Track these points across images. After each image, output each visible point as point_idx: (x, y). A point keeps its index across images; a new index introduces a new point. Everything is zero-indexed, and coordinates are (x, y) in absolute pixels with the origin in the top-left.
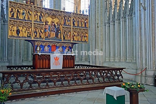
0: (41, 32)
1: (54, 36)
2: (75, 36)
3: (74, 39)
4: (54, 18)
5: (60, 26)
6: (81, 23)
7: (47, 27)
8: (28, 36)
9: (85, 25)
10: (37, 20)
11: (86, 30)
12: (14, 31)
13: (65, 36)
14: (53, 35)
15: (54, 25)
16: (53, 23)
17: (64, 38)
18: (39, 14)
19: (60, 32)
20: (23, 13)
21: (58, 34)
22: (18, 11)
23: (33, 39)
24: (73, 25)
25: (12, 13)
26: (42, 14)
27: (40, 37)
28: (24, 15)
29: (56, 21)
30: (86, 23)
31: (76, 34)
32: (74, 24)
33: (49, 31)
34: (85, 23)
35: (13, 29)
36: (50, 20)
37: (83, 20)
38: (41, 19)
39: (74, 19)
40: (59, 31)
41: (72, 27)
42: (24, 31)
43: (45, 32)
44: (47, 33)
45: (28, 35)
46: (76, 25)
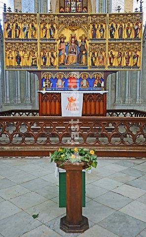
0: (52, 56)
1: (75, 61)
2: (113, 58)
3: (111, 64)
4: (76, 30)
5: (85, 42)
6: (127, 31)
8: (32, 65)
9: (136, 34)
10: (45, 36)
11: (137, 43)
12: (12, 58)
13: (94, 59)
14: (72, 59)
15: (76, 42)
16: (73, 39)
17: (93, 64)
18: (48, 26)
19: (86, 54)
20: (24, 29)
22: (17, 26)
23: (39, 69)
24: (110, 37)
27: (52, 64)
28: (26, 31)
29: (79, 33)
30: (137, 29)
31: (115, 54)
32: (112, 36)
33: (65, 54)
34: (136, 30)
35: (11, 56)
36: (67, 33)
37: (131, 25)
38: (52, 33)
39: (112, 26)
40: (84, 52)
41: (107, 42)
42: (27, 57)
43: (60, 56)
44: (62, 57)
45: (33, 63)
46: (116, 36)
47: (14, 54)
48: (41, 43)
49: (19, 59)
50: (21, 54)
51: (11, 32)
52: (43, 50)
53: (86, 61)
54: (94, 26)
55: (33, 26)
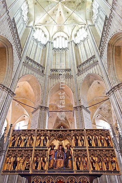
1: (62, 165)
2: (95, 162)
3: (94, 168)
4: (63, 140)
6: (101, 141)
7: (53, 152)
8: (26, 169)
10: (40, 145)
11: (111, 150)
12: (10, 163)
13: (78, 164)
14: (60, 163)
16: (61, 147)
17: (78, 168)
21: (67, 163)
23: (31, 173)
25: (13, 141)
26: (47, 138)
27: (42, 168)
28: (26, 141)
29: (65, 143)
30: (108, 139)
31: (96, 159)
32: (90, 144)
33: (54, 159)
34: (107, 141)
35: (9, 161)
36: (56, 143)
37: (103, 137)
40: (70, 157)
41: (87, 149)
43: (50, 161)
44: (52, 161)
45: (27, 168)
46: (94, 145)
47: (12, 159)
48: (36, 150)
49: (15, 163)
50: (18, 159)
51: (14, 142)
52: (36, 156)
53: (72, 166)
54: (76, 137)
55: (31, 138)
